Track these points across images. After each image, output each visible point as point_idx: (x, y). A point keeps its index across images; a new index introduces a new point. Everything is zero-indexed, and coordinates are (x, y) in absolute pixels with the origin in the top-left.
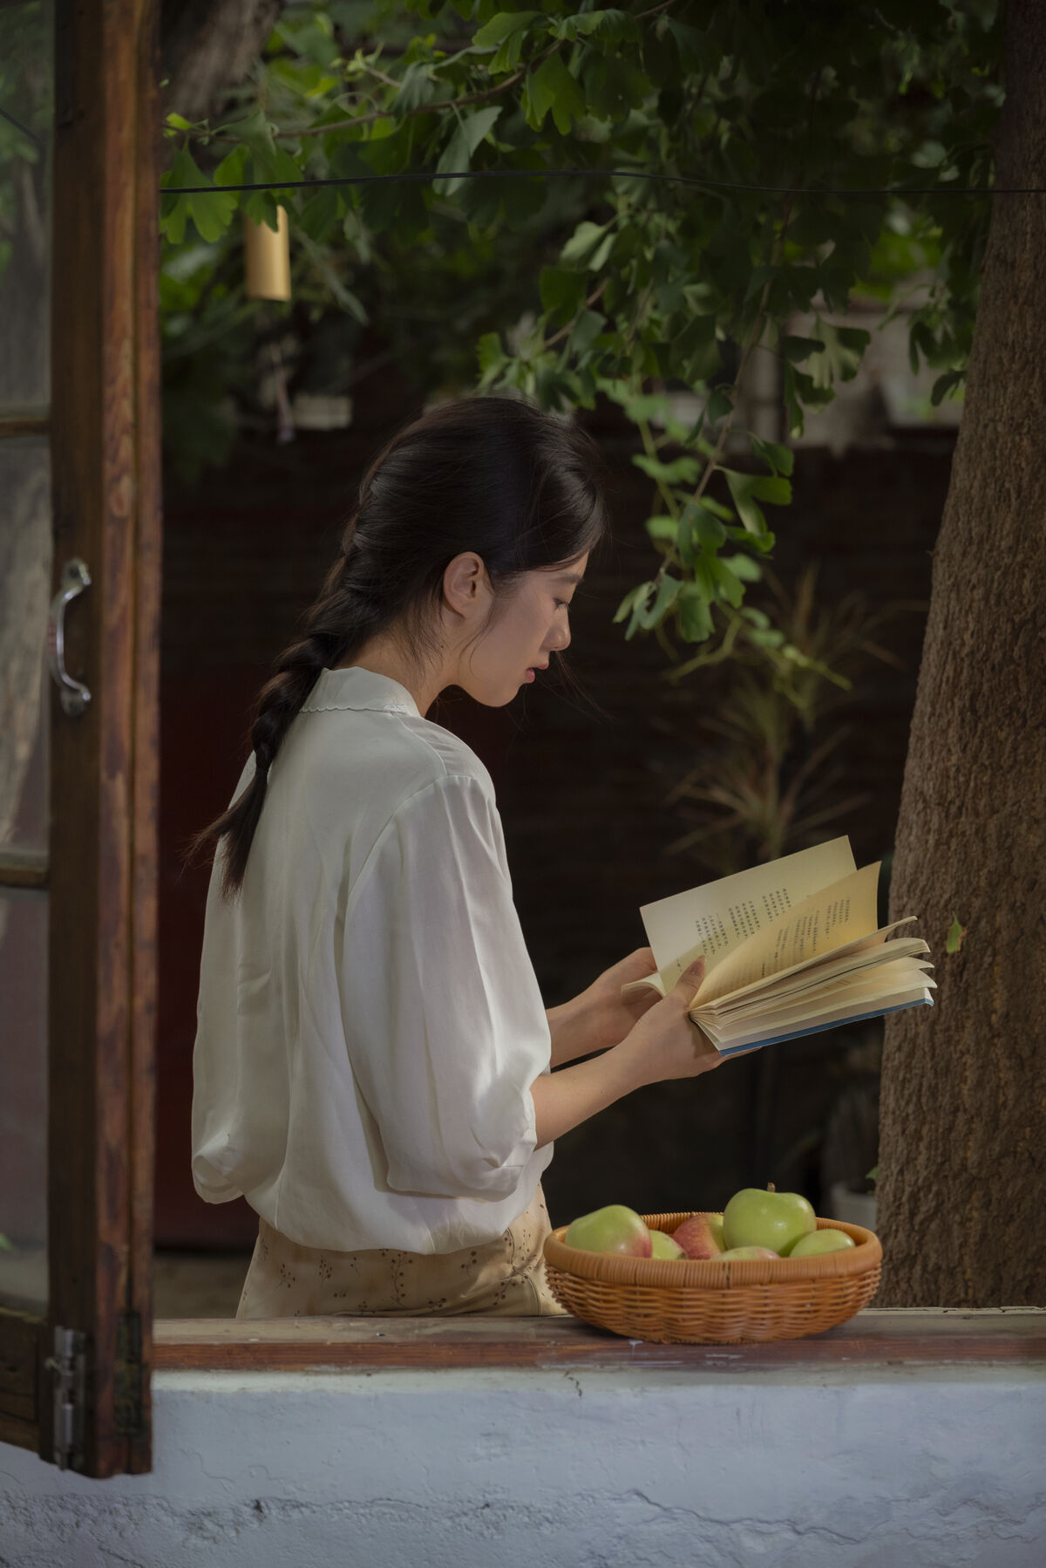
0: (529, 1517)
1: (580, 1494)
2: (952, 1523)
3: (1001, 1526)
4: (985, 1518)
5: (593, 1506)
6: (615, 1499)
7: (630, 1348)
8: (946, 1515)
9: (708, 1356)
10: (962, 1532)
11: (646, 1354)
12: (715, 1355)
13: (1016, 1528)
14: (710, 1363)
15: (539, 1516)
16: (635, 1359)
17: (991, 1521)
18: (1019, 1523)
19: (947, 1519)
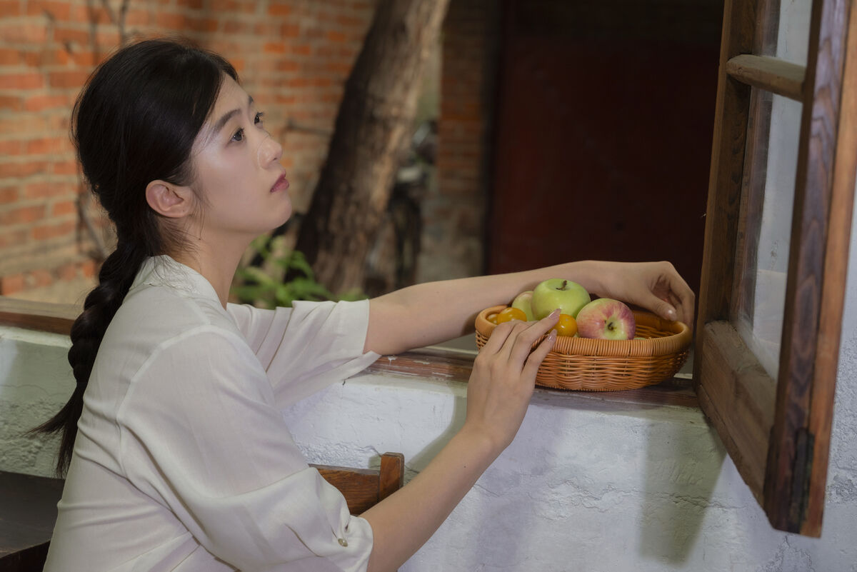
0: (308, 453)
1: (339, 444)
2: (557, 493)
3: (586, 499)
4: (577, 493)
5: (346, 452)
6: (359, 450)
7: (388, 362)
8: (553, 488)
9: (433, 373)
10: (562, 500)
11: (397, 367)
12: (437, 373)
13: (595, 502)
14: (434, 378)
15: (314, 454)
16: (391, 369)
17: (580, 495)
18: (596, 499)
19: (553, 490)
